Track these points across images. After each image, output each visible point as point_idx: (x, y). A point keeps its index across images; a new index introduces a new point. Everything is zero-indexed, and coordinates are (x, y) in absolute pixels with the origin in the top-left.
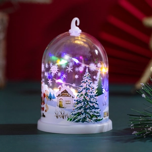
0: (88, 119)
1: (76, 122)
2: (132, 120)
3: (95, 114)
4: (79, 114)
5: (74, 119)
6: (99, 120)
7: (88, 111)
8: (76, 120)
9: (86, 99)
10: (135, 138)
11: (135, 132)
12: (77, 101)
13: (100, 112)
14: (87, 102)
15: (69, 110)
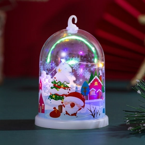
11: (130, 128)
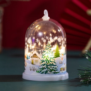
0: (49, 72)
1: (42, 73)
2: (80, 73)
3: (54, 69)
4: (43, 69)
5: (40, 72)
6: (57, 73)
7: (49, 67)
8: (41, 72)
9: (47, 60)
10: (82, 84)
11: (82, 80)
12: (42, 60)
13: (57, 68)
14: (49, 61)
15: (37, 66)
